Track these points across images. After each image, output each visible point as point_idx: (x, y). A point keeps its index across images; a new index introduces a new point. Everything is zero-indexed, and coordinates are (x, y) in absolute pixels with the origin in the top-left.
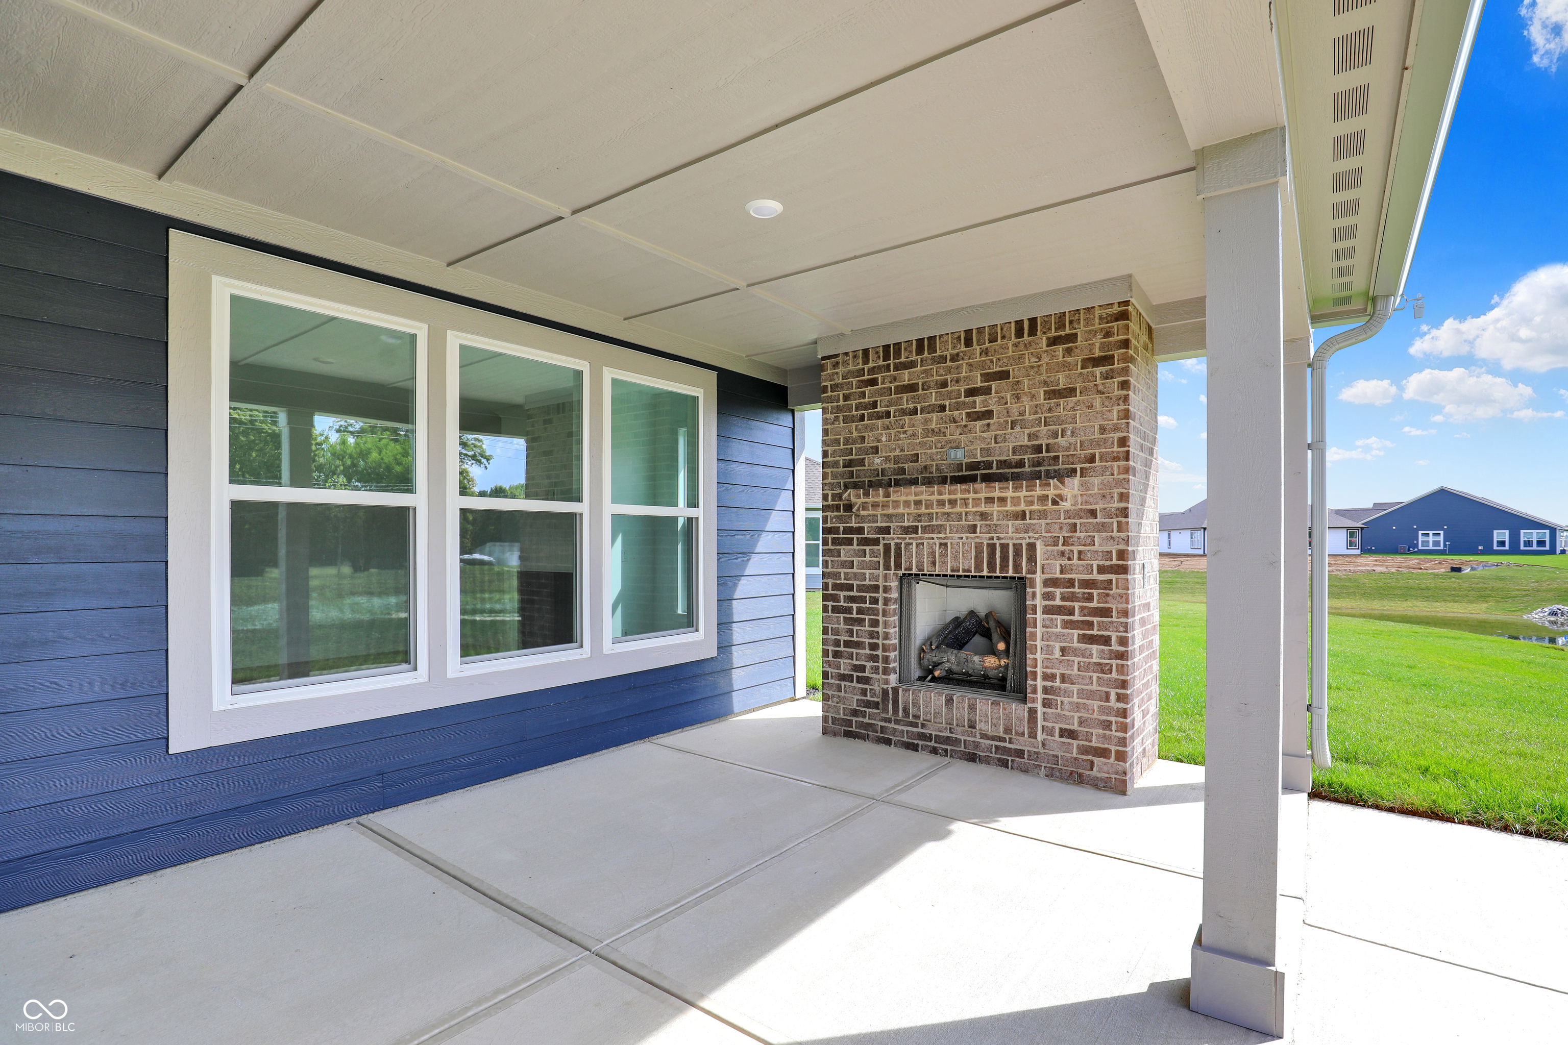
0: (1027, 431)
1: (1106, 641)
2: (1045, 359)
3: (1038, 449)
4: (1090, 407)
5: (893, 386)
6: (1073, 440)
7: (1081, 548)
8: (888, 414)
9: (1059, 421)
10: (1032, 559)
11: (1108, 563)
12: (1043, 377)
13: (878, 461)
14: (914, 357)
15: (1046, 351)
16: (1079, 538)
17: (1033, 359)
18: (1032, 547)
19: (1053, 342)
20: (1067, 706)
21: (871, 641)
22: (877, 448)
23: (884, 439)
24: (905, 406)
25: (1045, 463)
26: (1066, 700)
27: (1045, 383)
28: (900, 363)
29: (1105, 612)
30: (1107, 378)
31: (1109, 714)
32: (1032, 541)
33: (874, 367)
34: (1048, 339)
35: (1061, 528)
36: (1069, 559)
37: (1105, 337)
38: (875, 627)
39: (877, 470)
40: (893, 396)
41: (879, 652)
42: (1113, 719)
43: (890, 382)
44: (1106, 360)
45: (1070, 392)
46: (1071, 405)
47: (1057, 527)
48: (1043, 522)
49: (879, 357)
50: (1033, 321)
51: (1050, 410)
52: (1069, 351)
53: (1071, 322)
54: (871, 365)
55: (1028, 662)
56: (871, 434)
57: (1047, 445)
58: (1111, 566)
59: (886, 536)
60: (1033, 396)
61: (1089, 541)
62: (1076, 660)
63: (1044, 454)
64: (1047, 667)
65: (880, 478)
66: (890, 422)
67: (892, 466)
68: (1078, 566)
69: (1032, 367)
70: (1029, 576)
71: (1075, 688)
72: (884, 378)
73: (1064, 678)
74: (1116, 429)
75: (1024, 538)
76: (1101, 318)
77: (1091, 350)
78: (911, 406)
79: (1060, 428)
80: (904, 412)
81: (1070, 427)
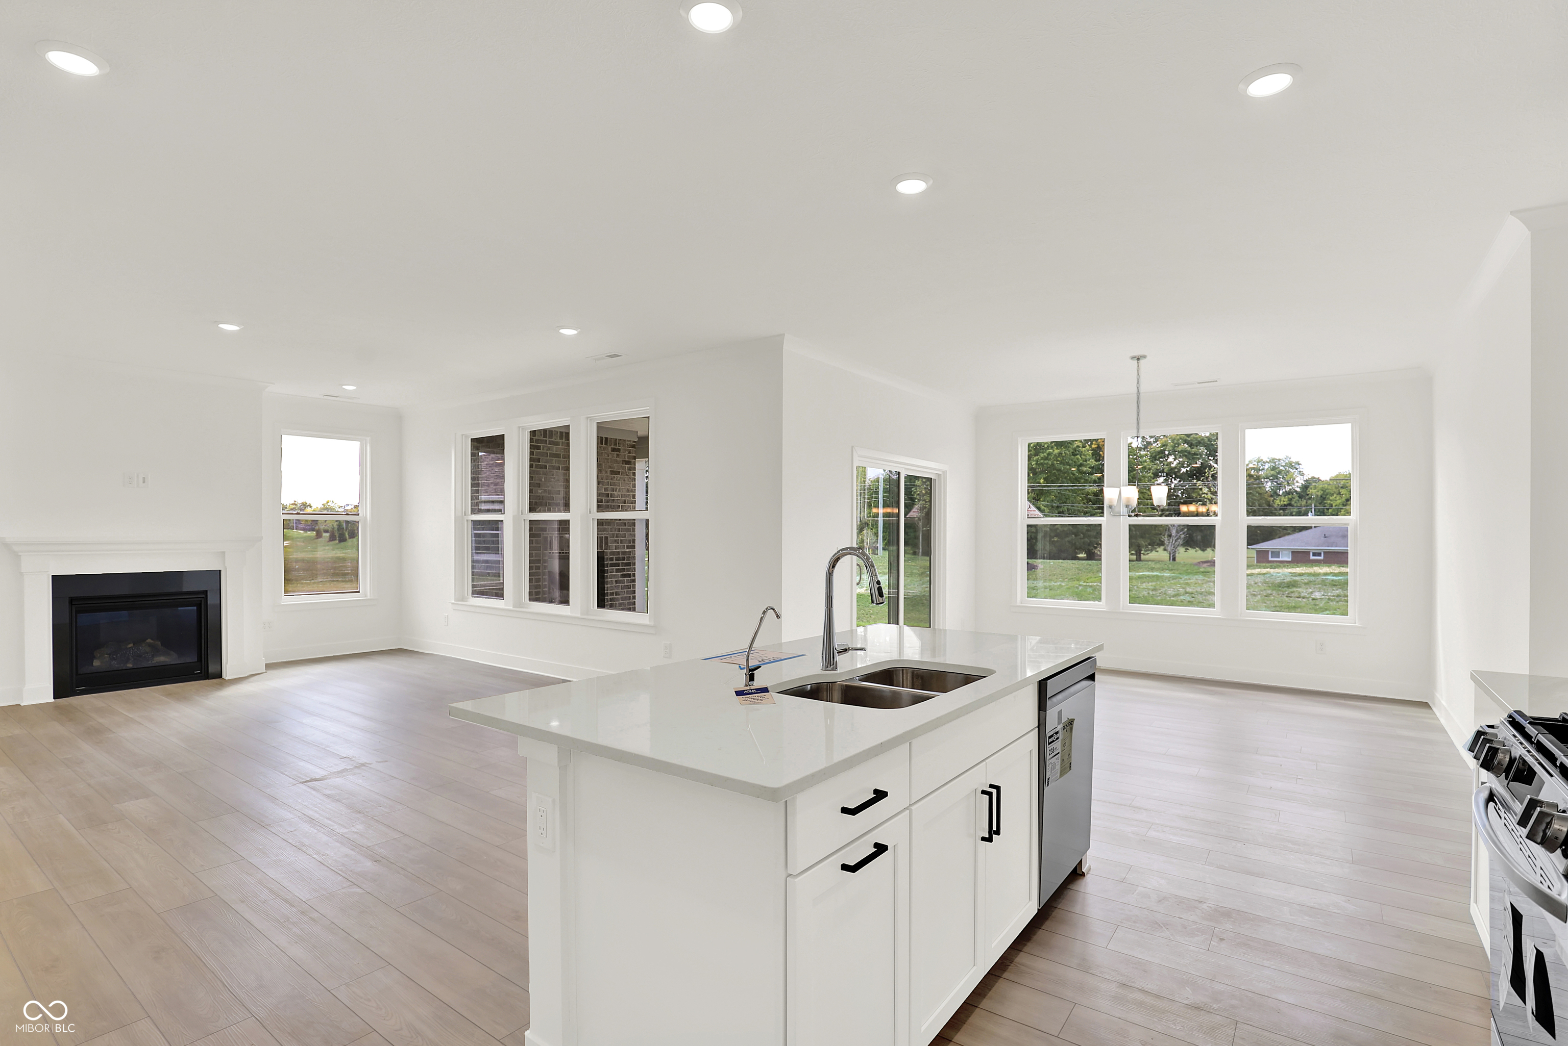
0: (604, 487)
1: (629, 576)
2: (610, 457)
3: (608, 495)
4: (624, 480)
5: (548, 452)
6: (619, 493)
7: (622, 538)
8: (545, 467)
9: (614, 484)
10: (606, 543)
11: (630, 544)
12: (610, 464)
13: (540, 491)
14: (558, 440)
15: (611, 453)
16: (621, 534)
17: (606, 456)
18: (606, 538)
19: (613, 450)
20: (617, 605)
21: (536, 590)
22: (540, 484)
23: (543, 480)
24: (554, 464)
25: (610, 502)
26: (617, 602)
27: (610, 467)
28: (552, 441)
29: (628, 564)
30: (629, 470)
31: (630, 605)
32: (606, 535)
33: (539, 439)
34: (611, 448)
35: (615, 530)
36: (618, 543)
37: (629, 453)
38: (538, 582)
39: (540, 496)
40: (548, 458)
41: (540, 596)
42: (631, 606)
43: (547, 450)
44: (628, 463)
45: (618, 473)
46: (618, 479)
47: (614, 529)
48: (609, 527)
49: (541, 435)
50: (606, 439)
51: (612, 479)
52: (618, 455)
53: (619, 443)
54: (537, 438)
55: (606, 589)
56: (536, 476)
57: (611, 494)
58: (631, 545)
59: (544, 533)
60: (606, 472)
61: (624, 536)
62: (620, 585)
63: (610, 498)
64: (611, 590)
65: (541, 501)
66: (547, 471)
67: (547, 495)
68: (621, 546)
69: (606, 459)
70: (605, 551)
71: (620, 597)
72: (544, 447)
73: (617, 594)
74: (632, 491)
75: (603, 534)
76: (627, 445)
77: (625, 457)
78: (557, 465)
79: (615, 487)
80: (554, 467)
81: (618, 487)
